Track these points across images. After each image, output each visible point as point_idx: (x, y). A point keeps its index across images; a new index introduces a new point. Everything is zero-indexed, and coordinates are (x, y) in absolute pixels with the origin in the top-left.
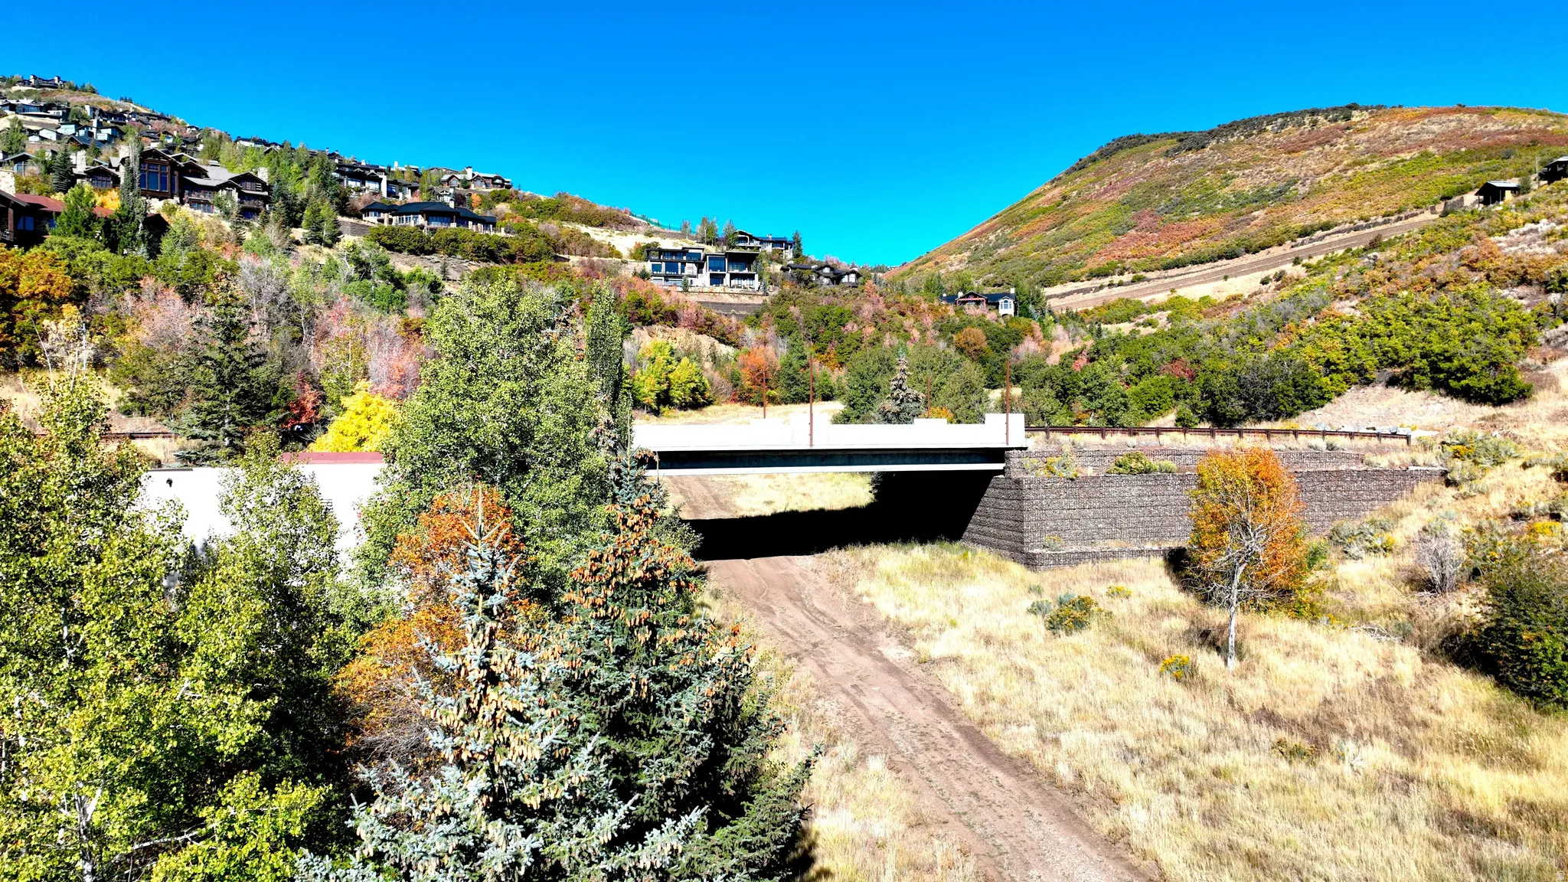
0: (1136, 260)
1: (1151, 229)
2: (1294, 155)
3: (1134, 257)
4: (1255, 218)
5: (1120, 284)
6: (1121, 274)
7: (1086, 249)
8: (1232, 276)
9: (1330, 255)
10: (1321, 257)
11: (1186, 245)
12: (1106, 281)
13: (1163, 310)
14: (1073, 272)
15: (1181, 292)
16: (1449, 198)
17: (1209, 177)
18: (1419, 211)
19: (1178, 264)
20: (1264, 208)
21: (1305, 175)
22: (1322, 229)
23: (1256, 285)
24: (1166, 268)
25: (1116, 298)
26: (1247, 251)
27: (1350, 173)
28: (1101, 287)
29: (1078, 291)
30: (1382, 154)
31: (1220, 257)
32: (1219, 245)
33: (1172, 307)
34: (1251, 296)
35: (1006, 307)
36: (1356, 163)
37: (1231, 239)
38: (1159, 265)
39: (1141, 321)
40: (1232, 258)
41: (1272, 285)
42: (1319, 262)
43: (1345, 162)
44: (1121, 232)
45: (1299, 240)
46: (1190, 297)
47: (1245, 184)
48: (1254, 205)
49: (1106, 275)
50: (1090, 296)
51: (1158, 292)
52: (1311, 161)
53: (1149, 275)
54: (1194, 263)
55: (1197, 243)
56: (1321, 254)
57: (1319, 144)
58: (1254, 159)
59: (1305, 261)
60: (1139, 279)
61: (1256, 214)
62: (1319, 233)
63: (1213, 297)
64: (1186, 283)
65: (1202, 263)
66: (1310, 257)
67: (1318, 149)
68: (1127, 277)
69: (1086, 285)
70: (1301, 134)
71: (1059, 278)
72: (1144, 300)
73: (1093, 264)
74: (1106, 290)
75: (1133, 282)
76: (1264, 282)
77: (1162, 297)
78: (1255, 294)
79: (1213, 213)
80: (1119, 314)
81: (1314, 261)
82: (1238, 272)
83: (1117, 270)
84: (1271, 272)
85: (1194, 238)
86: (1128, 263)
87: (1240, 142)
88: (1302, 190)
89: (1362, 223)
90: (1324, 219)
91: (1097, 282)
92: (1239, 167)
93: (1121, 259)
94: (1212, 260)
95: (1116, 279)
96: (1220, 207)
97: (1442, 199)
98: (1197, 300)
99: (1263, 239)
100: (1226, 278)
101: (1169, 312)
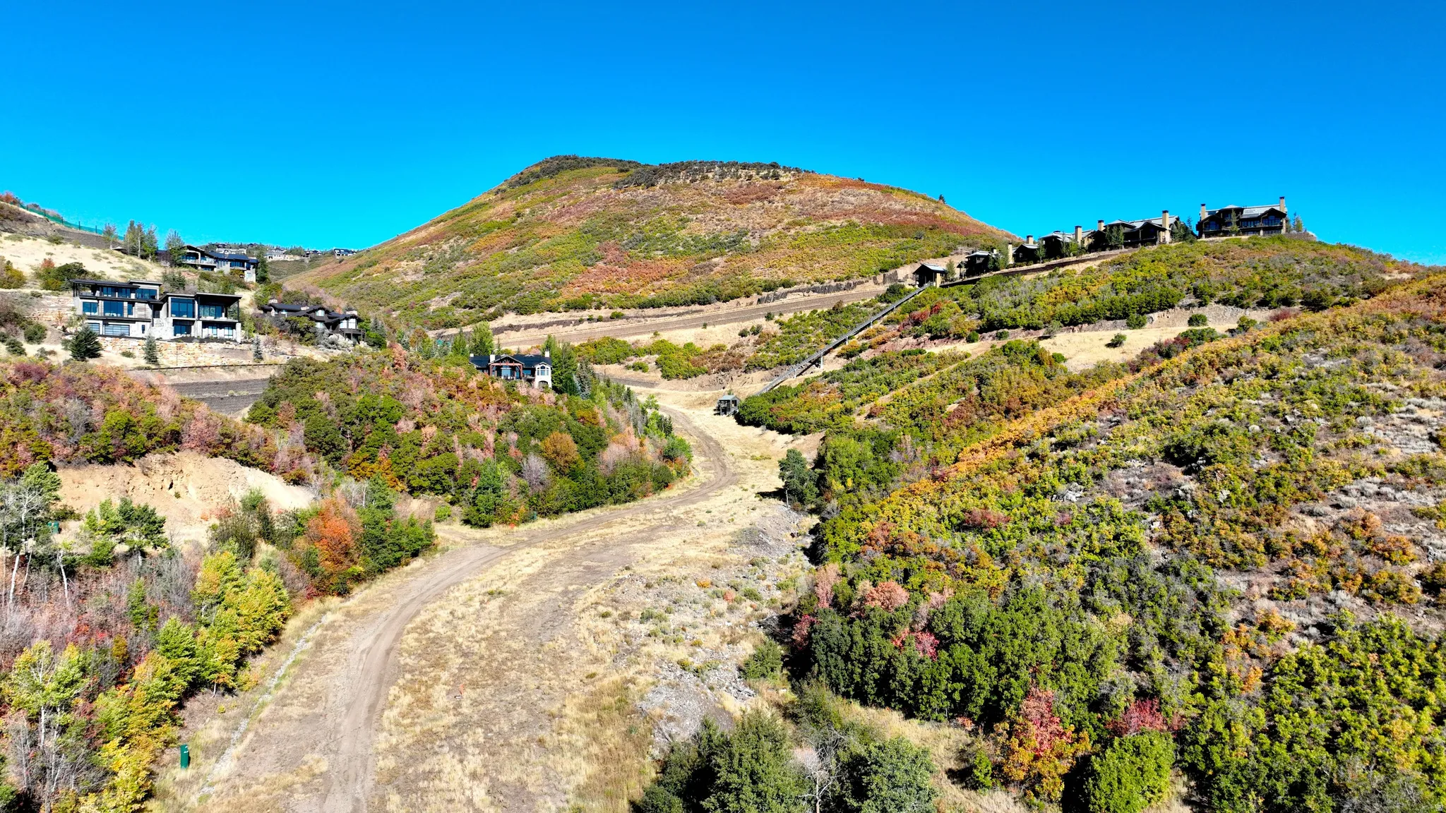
0: (610, 295)
1: (618, 263)
2: (740, 206)
3: (607, 291)
4: (716, 265)
5: (599, 320)
6: (598, 308)
7: (557, 278)
8: (710, 324)
9: (799, 315)
10: (791, 315)
11: (657, 284)
12: (585, 314)
13: (650, 353)
14: (548, 301)
15: (664, 336)
16: (886, 271)
17: (666, 217)
18: (864, 280)
19: (653, 304)
20: (722, 255)
21: (753, 228)
22: (784, 285)
23: (736, 339)
24: (642, 306)
25: (602, 336)
26: (718, 300)
27: (793, 232)
28: (581, 321)
29: (558, 323)
30: (817, 219)
31: (693, 302)
32: (689, 289)
33: (659, 352)
34: (733, 348)
35: (543, 374)
36: (795, 223)
37: (697, 284)
38: (634, 303)
39: (631, 363)
40: (704, 304)
41: (752, 339)
42: (790, 320)
43: (786, 221)
44: (590, 263)
45: (765, 294)
46: (674, 342)
47: (701, 228)
48: (713, 251)
49: (584, 308)
50: (569, 328)
51: (644, 333)
52: (755, 215)
53: (626, 312)
54: (669, 305)
55: (665, 282)
56: (790, 312)
57: (758, 199)
58: (704, 205)
59: (777, 317)
60: (615, 317)
61: (715, 260)
62: (781, 290)
63: (698, 345)
64: (667, 327)
65: (676, 305)
66: (781, 315)
67: (758, 204)
68: (604, 312)
69: (563, 316)
70: (741, 187)
71: (536, 307)
72: (630, 339)
73: (569, 294)
74: (585, 325)
75: (612, 318)
76: (743, 334)
77: (646, 339)
78: (737, 346)
79: (676, 254)
80: (608, 355)
81: (786, 318)
82: (716, 320)
83: (594, 304)
84: (748, 325)
85: (663, 277)
86: (604, 297)
87: (687, 186)
88: (755, 243)
89: (817, 285)
90: (783, 277)
91: (577, 315)
92: (691, 210)
93: (596, 292)
94: (686, 304)
95: (595, 313)
96: (681, 249)
97: (881, 271)
98: (681, 346)
99: (730, 289)
100: (705, 326)
101: (657, 356)
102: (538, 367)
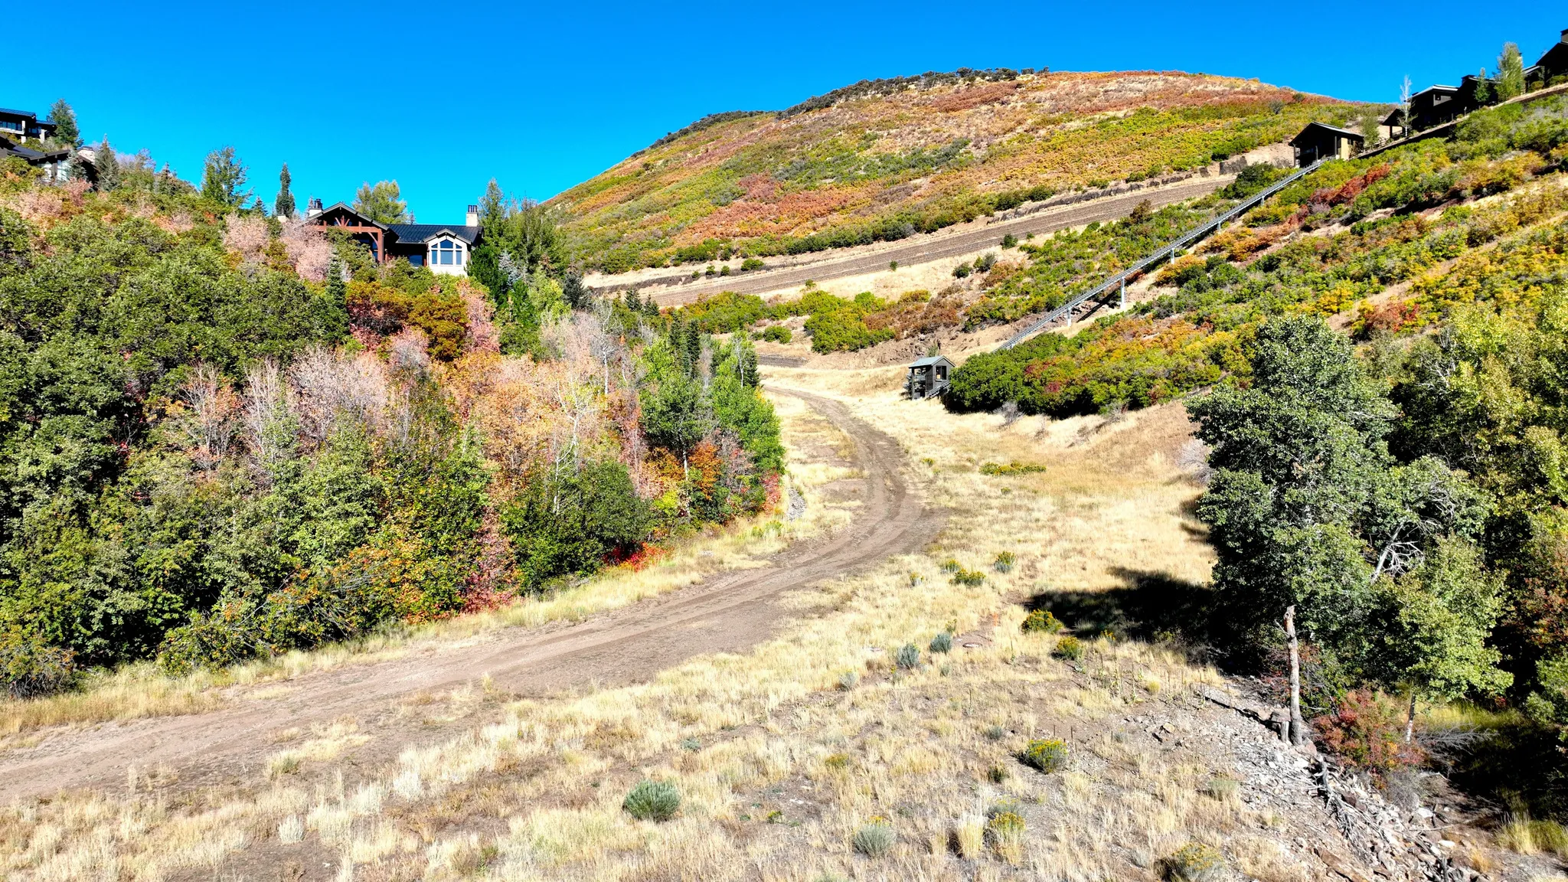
0: (746, 239)
1: (765, 198)
2: (954, 113)
3: (744, 234)
4: (916, 188)
5: (725, 273)
6: (726, 258)
7: (672, 223)
8: (902, 265)
9: (1064, 233)
10: (1050, 236)
11: (820, 221)
12: (703, 268)
13: (797, 314)
14: (653, 253)
15: (823, 286)
16: (1224, 157)
17: (843, 137)
18: (1182, 175)
19: (812, 247)
20: (926, 175)
21: (977, 136)
22: (1032, 198)
23: (947, 279)
24: (794, 251)
25: (720, 292)
26: (918, 229)
27: (1042, 132)
28: (695, 276)
29: (660, 281)
30: (1080, 113)
31: (876, 238)
32: (870, 222)
33: (812, 309)
34: (943, 295)
35: (447, 261)
36: (1045, 122)
37: (889, 213)
38: (782, 247)
39: (762, 330)
40: (894, 239)
41: (977, 279)
42: (1049, 243)
43: (1029, 121)
44: (723, 201)
45: (999, 214)
46: (838, 295)
47: (893, 145)
48: (911, 170)
49: (703, 259)
50: (678, 288)
51: (786, 286)
52: (979, 121)
53: (768, 261)
54: (836, 245)
55: (835, 218)
56: (1047, 231)
57: (985, 102)
58: (900, 118)
59: (1022, 242)
60: (749, 268)
61: (917, 181)
62: (1028, 204)
63: (879, 295)
64: (829, 272)
65: (848, 245)
66: (1030, 236)
67: (984, 108)
68: (735, 263)
69: (672, 272)
70: (957, 92)
71: (632, 261)
72: (764, 296)
73: (682, 242)
74: (703, 280)
75: (744, 270)
76: (960, 273)
77: (792, 294)
78: (950, 291)
79: (853, 181)
80: (725, 317)
81: (1039, 241)
82: (912, 257)
83: (720, 252)
84: (970, 259)
85: (832, 210)
86: (735, 243)
87: (877, 101)
88: (977, 154)
89: (1094, 190)
90: (1028, 187)
91: (688, 269)
92: (881, 125)
93: (725, 237)
94: (864, 241)
95: (718, 265)
96: (862, 173)
97: (1214, 158)
98: (852, 299)
99: (938, 213)
100: (893, 266)
101: (807, 317)
102: (433, 242)
